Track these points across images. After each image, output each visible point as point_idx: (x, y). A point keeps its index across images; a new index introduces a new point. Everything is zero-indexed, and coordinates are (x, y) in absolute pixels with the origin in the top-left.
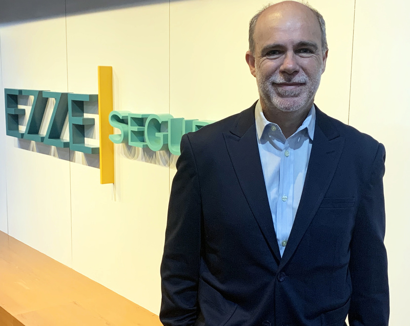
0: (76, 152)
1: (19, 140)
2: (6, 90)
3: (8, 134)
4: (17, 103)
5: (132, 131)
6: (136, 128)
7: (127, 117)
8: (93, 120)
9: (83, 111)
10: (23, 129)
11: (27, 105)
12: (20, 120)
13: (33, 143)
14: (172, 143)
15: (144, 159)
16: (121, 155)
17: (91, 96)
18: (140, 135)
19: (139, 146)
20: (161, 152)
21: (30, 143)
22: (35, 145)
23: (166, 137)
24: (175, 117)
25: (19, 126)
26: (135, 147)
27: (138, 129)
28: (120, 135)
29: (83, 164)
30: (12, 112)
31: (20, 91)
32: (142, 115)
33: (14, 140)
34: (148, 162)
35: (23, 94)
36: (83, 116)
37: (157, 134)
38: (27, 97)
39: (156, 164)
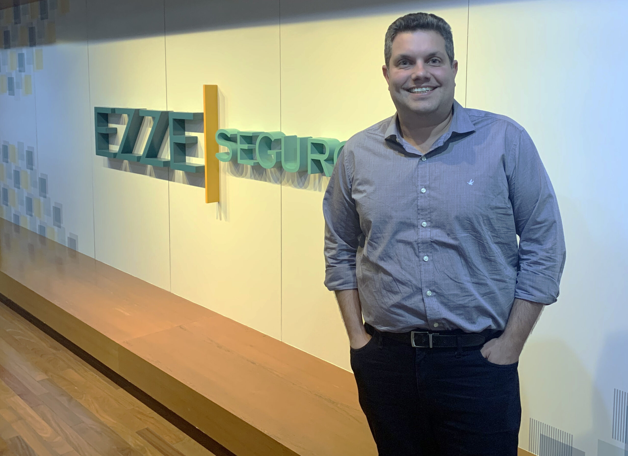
0: (176, 171)
1: (110, 160)
2: (96, 109)
3: (97, 154)
4: (107, 121)
5: (241, 149)
6: (246, 146)
7: (236, 135)
8: (196, 138)
9: (184, 130)
10: (115, 148)
11: (119, 124)
12: (110, 139)
13: (126, 162)
14: (286, 160)
15: (253, 176)
16: (227, 173)
17: (195, 115)
18: (249, 153)
19: (248, 164)
20: (273, 169)
21: (122, 162)
22: (128, 165)
23: (279, 155)
24: (287, 134)
25: (109, 145)
26: (243, 165)
27: (248, 146)
28: (227, 153)
29: (184, 183)
30: (103, 130)
31: (113, 110)
32: (253, 133)
33: (103, 160)
34: (257, 179)
35: (116, 112)
36: (185, 134)
37: (269, 152)
38: (120, 116)
39: (266, 181)
